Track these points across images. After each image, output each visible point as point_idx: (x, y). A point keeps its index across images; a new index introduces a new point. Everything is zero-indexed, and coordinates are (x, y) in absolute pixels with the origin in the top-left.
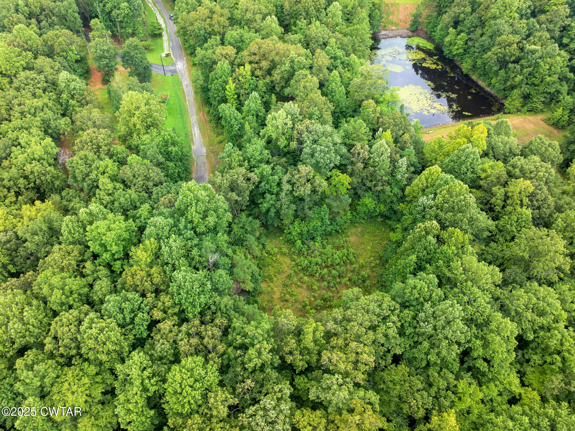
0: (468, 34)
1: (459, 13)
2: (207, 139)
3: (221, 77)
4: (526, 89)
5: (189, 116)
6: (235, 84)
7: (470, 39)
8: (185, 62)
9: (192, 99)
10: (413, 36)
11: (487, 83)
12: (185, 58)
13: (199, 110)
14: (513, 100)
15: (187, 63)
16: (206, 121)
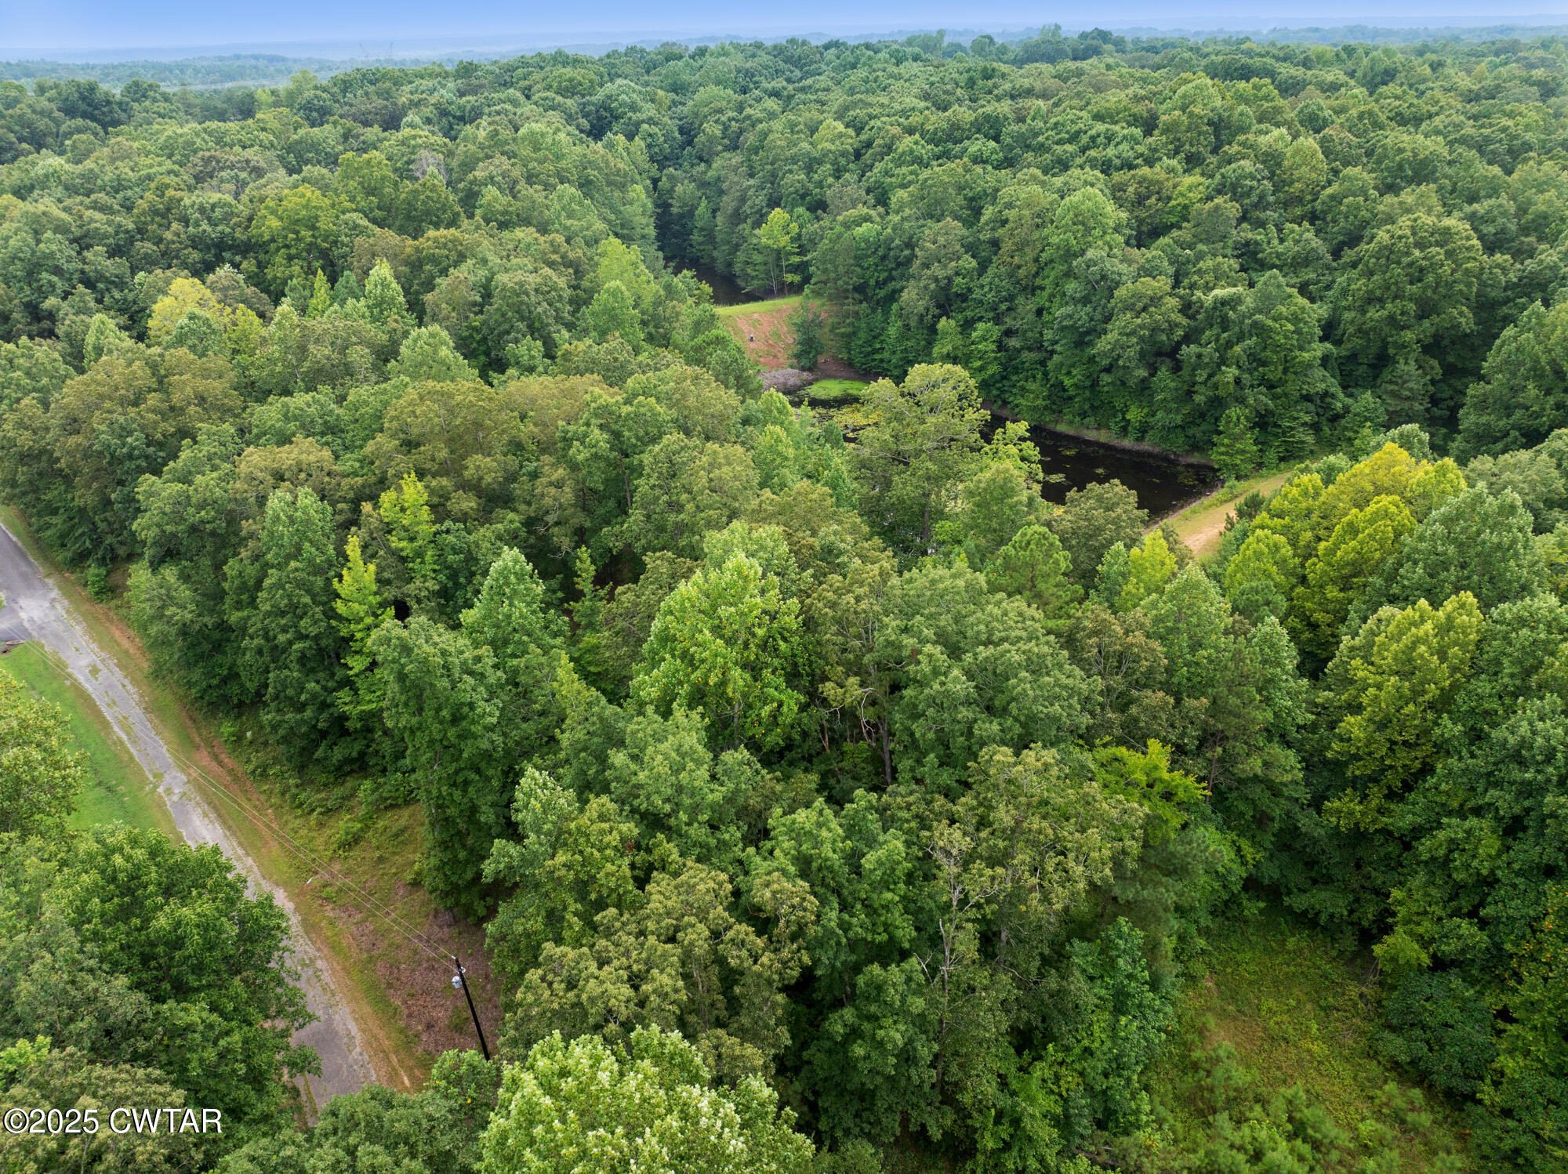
0: (997, 320)
1: (949, 279)
2: (275, 850)
3: (297, 553)
4: (1260, 398)
5: (144, 781)
6: (372, 567)
7: (1009, 333)
8: (55, 593)
9: (136, 713)
10: (817, 380)
11: (1115, 428)
12: (50, 581)
13: (187, 745)
14: (1236, 438)
15: (67, 594)
16: (236, 779)
